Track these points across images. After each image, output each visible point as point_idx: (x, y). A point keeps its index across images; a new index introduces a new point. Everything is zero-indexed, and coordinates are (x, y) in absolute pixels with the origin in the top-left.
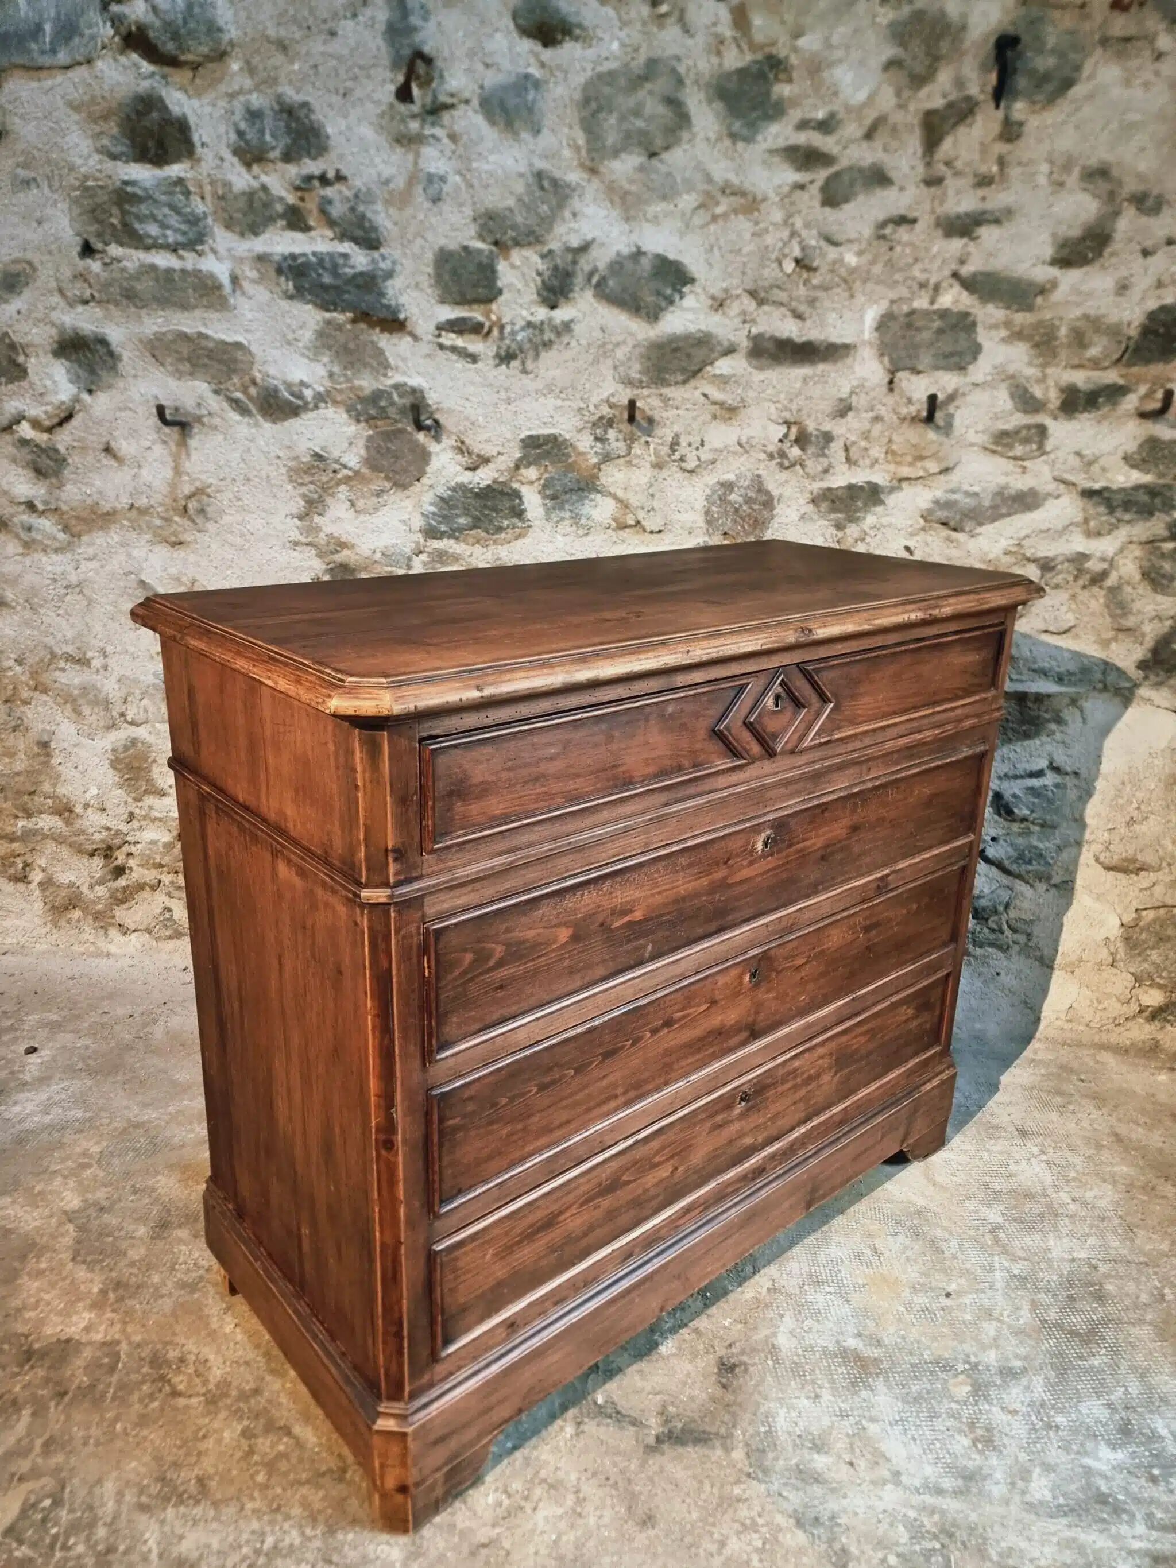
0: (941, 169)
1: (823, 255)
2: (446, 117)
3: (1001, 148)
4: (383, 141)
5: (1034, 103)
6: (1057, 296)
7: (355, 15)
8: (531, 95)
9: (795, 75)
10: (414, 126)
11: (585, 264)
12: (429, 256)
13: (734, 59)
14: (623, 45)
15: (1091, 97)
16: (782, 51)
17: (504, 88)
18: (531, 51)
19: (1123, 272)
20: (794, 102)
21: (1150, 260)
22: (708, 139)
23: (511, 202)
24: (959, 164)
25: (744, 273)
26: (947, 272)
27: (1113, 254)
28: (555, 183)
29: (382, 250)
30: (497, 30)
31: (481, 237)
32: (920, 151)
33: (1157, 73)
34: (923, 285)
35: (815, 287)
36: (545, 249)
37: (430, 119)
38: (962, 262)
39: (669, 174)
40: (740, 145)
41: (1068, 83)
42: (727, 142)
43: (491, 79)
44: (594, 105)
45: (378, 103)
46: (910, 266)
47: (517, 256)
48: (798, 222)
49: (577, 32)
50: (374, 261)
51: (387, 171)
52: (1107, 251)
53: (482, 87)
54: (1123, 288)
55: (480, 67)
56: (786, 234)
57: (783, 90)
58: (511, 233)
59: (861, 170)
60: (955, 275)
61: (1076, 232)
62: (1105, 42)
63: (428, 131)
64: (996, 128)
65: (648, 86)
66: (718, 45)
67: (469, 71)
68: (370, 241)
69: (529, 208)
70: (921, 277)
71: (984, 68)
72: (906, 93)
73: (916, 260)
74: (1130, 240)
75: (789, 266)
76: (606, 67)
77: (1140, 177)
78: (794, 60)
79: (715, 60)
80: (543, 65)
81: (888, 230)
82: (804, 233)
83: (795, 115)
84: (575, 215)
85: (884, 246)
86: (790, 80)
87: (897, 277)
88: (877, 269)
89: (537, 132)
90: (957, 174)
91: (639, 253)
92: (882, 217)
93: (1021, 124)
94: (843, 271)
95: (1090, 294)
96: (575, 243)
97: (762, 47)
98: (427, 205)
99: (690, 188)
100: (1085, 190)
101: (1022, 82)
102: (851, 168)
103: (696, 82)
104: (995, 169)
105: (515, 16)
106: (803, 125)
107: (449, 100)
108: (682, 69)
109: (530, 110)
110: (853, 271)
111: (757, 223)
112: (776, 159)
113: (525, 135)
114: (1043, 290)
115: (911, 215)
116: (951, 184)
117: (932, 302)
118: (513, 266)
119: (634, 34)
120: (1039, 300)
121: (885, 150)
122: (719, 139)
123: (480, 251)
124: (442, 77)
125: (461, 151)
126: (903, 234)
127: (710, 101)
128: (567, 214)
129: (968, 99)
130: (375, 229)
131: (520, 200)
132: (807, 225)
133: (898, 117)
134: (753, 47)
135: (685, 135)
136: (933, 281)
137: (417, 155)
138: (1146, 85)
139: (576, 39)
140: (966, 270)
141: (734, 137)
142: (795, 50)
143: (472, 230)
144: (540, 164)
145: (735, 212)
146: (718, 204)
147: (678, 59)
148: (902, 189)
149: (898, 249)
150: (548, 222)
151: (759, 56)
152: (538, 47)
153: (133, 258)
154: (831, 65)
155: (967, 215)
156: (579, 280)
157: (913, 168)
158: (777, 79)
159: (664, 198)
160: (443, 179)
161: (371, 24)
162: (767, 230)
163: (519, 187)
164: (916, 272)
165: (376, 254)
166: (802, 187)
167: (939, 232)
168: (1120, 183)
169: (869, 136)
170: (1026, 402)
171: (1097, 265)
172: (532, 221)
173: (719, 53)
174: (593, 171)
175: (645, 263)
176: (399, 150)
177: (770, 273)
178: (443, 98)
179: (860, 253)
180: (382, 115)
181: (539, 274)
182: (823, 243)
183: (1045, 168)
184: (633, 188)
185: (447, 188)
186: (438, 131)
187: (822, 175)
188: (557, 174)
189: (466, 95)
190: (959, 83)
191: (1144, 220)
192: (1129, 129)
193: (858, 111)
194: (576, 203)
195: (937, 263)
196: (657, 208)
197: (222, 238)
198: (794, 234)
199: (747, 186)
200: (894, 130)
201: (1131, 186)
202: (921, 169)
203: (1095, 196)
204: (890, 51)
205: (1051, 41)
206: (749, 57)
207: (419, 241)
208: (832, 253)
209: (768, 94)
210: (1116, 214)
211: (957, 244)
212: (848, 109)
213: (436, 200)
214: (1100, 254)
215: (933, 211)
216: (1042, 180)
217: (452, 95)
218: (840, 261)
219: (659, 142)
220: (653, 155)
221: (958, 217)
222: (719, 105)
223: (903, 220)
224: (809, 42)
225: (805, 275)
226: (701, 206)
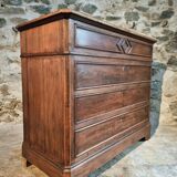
12: (57, 6)
19: (158, 6)
21: (162, 5)
25: (105, 8)
36: (75, 4)
47: (71, 5)
50: (48, 6)
54: (158, 9)
56: (110, 2)
58: (70, 2)
60: (135, 7)
68: (48, 3)
73: (129, 5)
74: (159, 2)
75: (111, 6)
85: (125, 4)
88: (124, 7)
91: (89, 5)
96: (80, 3)
110: (120, 7)
114: (147, 9)
117: (132, 11)
123: (65, 5)
136: (132, 8)
143: (64, 2)
153: (9, 6)
156: (80, 9)
167: (132, 1)
170: (147, 25)
171: (155, 6)
179: (121, 4)
182: (116, 3)
197: (24, 4)
225: (114, 7)
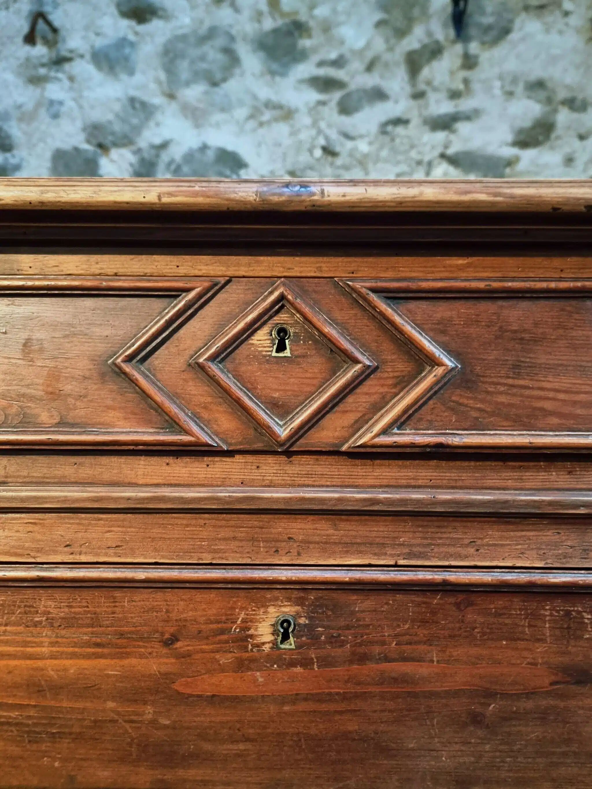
0: (422, 87)
1: (342, 145)
2: (67, 66)
3: (463, 74)
4: (20, 82)
5: (483, 43)
6: (521, 166)
7: (7, 8)
8: (127, 51)
9: (314, 33)
10: (42, 71)
11: (165, 157)
12: (48, 155)
13: (269, 24)
14: (192, 19)
15: (523, 39)
16: (303, 17)
17: (108, 46)
18: (129, 27)
19: (567, 150)
20: (315, 50)
21: (585, 143)
22: (253, 75)
23: (110, 117)
24: (436, 83)
25: (284, 160)
26: (436, 153)
27: (558, 138)
28: (144, 105)
29: (15, 152)
30: (105, 14)
31: (88, 142)
32: (406, 78)
33: (567, 24)
34: (419, 163)
35: (338, 167)
36: (134, 148)
37: (55, 68)
38: (446, 147)
39: (226, 96)
40: (278, 79)
41: (506, 31)
42: (268, 77)
43: (99, 43)
44: (171, 55)
45: (18, 59)
46: (407, 152)
47: (115, 153)
48: (323, 125)
49: (160, 13)
50: (6, 159)
51: (20, 100)
52: (553, 136)
53: (92, 47)
54: (569, 161)
55: (92, 36)
56: (314, 132)
57: (305, 43)
58: (110, 138)
59: (365, 91)
60: (443, 156)
61: (527, 124)
62: (527, 8)
63: (53, 74)
64: (459, 62)
65: (210, 43)
66: (259, 16)
67: (84, 38)
68: (5, 147)
69: (124, 120)
70: (419, 157)
71: (445, 26)
72: (393, 41)
73: (412, 147)
74: (569, 128)
75: (318, 153)
76: (180, 32)
77: (568, 87)
78: (312, 24)
79: (256, 25)
80: (136, 33)
81: (390, 128)
82: (328, 132)
83: (315, 58)
84: (158, 124)
85: (387, 139)
86: (310, 36)
87: (400, 157)
88: (384, 153)
89: (131, 72)
90: (435, 89)
91: (204, 147)
92: (383, 118)
93: (476, 57)
94: (358, 156)
95: (546, 166)
96: (157, 141)
97: (288, 14)
98: (48, 120)
99: (241, 103)
100: (529, 97)
101: (473, 31)
102: (358, 91)
103: (244, 39)
104: (461, 87)
105: (118, 6)
106: (321, 64)
107: (68, 55)
108: (234, 32)
109: (127, 59)
110: (366, 156)
111: (292, 126)
112: (304, 87)
113: (124, 77)
114: (510, 163)
115: (405, 117)
116: (432, 97)
117: (428, 174)
118: (112, 161)
119: (200, 13)
120: (508, 170)
121: (382, 77)
122: (262, 75)
123: (86, 151)
124: (64, 41)
125: (75, 85)
126: (400, 130)
127: (254, 51)
128: (152, 124)
129: (437, 42)
130: (8, 137)
131: (117, 116)
132: (329, 126)
133: (387, 57)
134: (283, 15)
135: (237, 71)
136: (426, 158)
137: (44, 89)
138: (561, 32)
139: (160, 17)
140: (450, 151)
141: (273, 73)
142: (312, 17)
143: (82, 137)
144: (133, 93)
145: (276, 120)
146: (262, 114)
147: (231, 26)
148: (396, 102)
149: (398, 141)
150: (138, 130)
151: (287, 20)
152: (133, 23)
154: (339, 24)
155: (446, 115)
156: (161, 167)
157: (402, 89)
158: (301, 36)
159: (223, 110)
160: (61, 103)
161: (18, 12)
162: (299, 130)
163: (117, 107)
164: (413, 154)
165: (8, 155)
166: (323, 103)
167: (427, 128)
168: (554, 91)
169: (370, 68)
171: (548, 144)
172: (126, 128)
173: (259, 21)
174: (171, 96)
175: (211, 155)
176: (31, 88)
177: (304, 158)
178: (64, 53)
179: (370, 143)
180: (21, 65)
181: (131, 165)
182: (342, 139)
183: (498, 84)
184: (201, 106)
185: (63, 109)
186: (60, 75)
187: (337, 95)
188: (145, 98)
189: (81, 51)
190: (429, 34)
191: (575, 116)
192: (553, 60)
193: (360, 53)
194: (159, 117)
195: (427, 148)
196: (218, 117)
198: (320, 132)
199: (284, 102)
200: (386, 65)
201: (562, 94)
202: (408, 89)
203: (539, 101)
204: (378, 16)
205: (489, 9)
206: (280, 22)
207: (42, 145)
208: (349, 144)
209: (294, 46)
210: (555, 111)
211: (441, 136)
212: (353, 52)
213: (56, 116)
214: (547, 137)
215: (420, 115)
216: (497, 92)
217: (71, 51)
218: (355, 149)
219: (218, 76)
220: (215, 84)
221: (440, 117)
222: (262, 54)
223: (398, 122)
224: (322, 11)
225: (330, 159)
226: (251, 117)
